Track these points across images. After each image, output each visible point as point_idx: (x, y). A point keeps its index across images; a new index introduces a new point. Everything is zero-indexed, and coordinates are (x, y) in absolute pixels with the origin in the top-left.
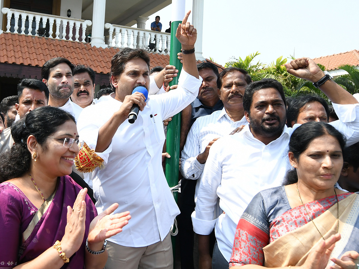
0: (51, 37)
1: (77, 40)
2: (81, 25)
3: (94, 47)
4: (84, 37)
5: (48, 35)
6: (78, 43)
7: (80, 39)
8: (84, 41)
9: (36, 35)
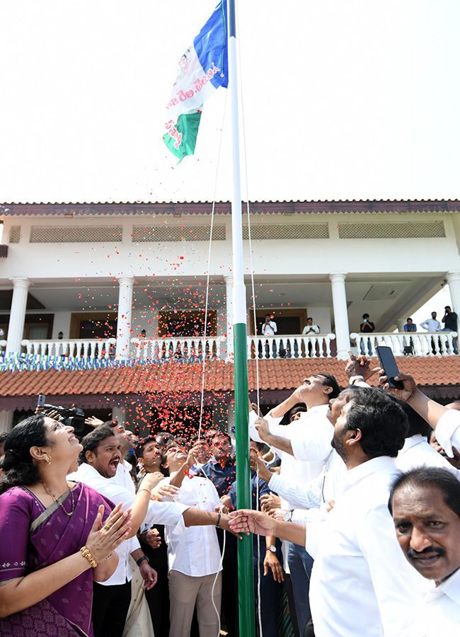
0: (293, 357)
1: (322, 356)
2: (324, 340)
3: (341, 360)
4: (329, 351)
5: (290, 356)
6: (323, 359)
7: (325, 354)
8: (329, 356)
9: (278, 357)
